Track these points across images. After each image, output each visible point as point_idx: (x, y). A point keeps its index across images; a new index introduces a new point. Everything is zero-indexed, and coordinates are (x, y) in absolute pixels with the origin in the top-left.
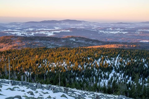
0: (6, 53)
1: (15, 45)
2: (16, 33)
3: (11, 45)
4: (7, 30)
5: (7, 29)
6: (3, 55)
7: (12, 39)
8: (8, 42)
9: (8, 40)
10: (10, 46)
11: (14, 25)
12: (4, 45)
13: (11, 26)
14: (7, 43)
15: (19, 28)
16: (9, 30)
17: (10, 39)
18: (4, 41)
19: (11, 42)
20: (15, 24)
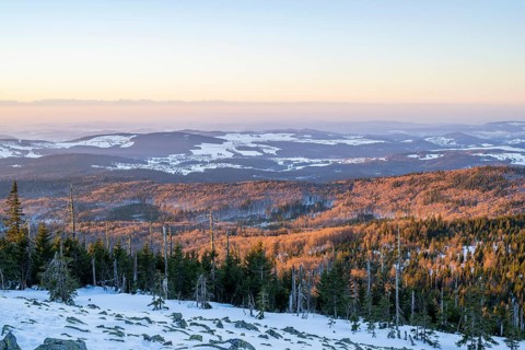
0: (508, 227)
1: (517, 198)
2: (510, 156)
3: (503, 196)
4: (477, 146)
5: (478, 142)
6: (500, 230)
7: (506, 176)
8: (494, 187)
9: (494, 179)
10: (501, 200)
11: (500, 129)
12: (481, 197)
13: (489, 135)
14: (490, 189)
15: (519, 141)
16: (486, 146)
17: (501, 178)
18: (479, 184)
19: (503, 187)
20: (505, 125)
